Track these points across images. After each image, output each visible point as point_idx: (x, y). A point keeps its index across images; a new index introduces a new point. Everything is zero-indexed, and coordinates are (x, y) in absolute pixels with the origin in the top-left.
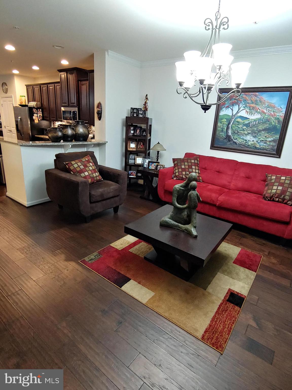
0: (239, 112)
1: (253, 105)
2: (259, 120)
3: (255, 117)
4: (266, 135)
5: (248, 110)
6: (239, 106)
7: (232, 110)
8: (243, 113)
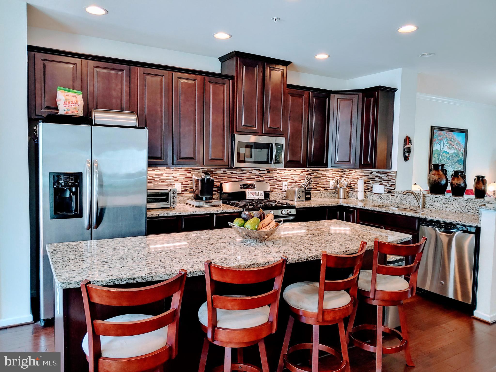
0: (444, 147)
1: (450, 142)
2: (454, 154)
3: (452, 151)
4: (458, 165)
5: (448, 146)
6: (444, 142)
7: (440, 145)
8: (446, 149)
